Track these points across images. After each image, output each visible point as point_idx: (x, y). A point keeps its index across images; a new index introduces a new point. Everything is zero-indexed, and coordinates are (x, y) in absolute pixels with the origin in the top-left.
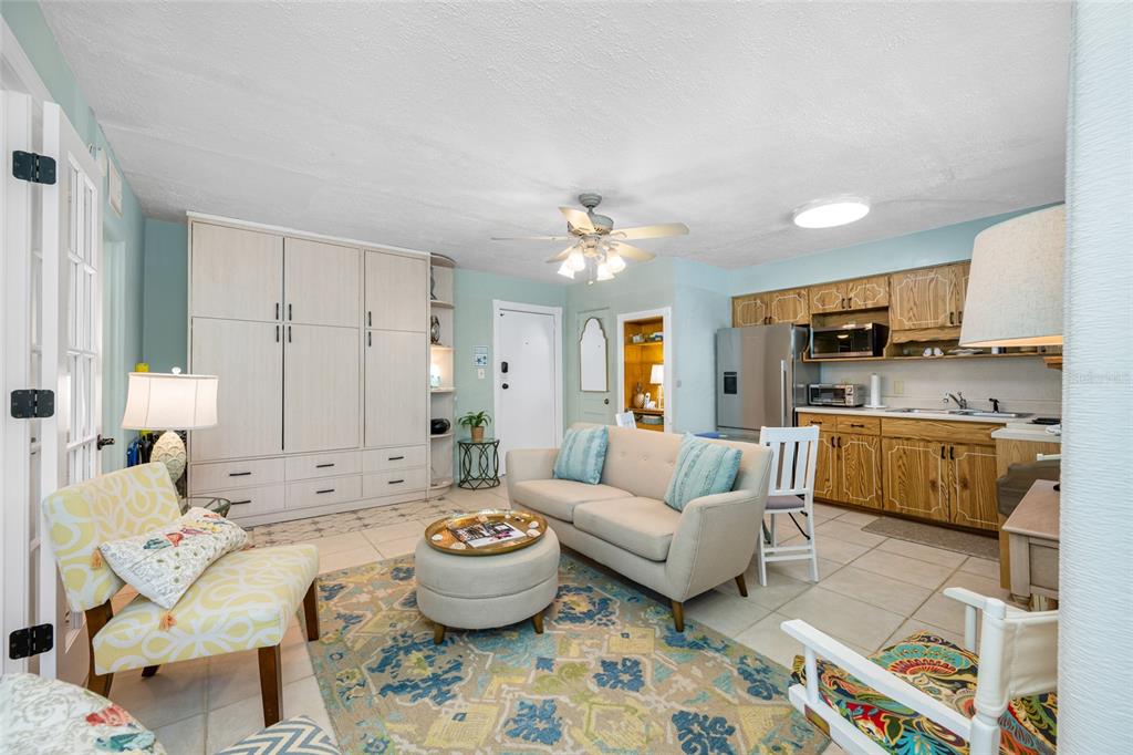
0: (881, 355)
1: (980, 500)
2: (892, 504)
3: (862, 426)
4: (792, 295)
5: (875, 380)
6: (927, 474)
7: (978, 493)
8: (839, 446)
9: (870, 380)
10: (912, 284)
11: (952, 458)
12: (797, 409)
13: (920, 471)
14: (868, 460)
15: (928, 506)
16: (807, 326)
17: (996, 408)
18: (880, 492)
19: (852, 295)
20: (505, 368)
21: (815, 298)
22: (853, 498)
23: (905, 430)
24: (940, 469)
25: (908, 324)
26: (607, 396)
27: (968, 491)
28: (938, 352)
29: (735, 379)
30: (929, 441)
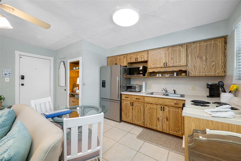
0: (145, 76)
1: (171, 124)
2: (147, 125)
3: (139, 99)
4: (122, 57)
5: (144, 83)
6: (157, 115)
7: (171, 122)
8: (133, 105)
9: (143, 83)
10: (154, 53)
11: (164, 110)
12: (122, 93)
13: (155, 114)
14: (141, 110)
15: (157, 126)
16: (126, 66)
17: (175, 93)
18: (143, 121)
19: (138, 57)
20: (23, 78)
21: (128, 58)
22: (136, 122)
23: (151, 100)
24: (160, 114)
25: (152, 66)
26: (65, 88)
27: (168, 122)
28: (160, 75)
29: (105, 82)
30: (157, 105)
